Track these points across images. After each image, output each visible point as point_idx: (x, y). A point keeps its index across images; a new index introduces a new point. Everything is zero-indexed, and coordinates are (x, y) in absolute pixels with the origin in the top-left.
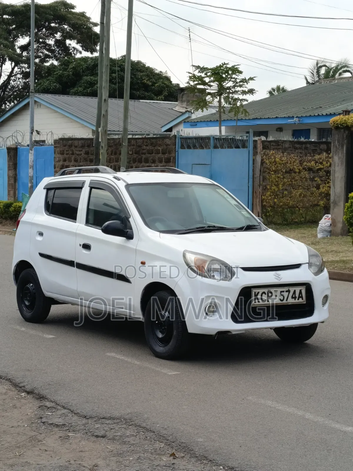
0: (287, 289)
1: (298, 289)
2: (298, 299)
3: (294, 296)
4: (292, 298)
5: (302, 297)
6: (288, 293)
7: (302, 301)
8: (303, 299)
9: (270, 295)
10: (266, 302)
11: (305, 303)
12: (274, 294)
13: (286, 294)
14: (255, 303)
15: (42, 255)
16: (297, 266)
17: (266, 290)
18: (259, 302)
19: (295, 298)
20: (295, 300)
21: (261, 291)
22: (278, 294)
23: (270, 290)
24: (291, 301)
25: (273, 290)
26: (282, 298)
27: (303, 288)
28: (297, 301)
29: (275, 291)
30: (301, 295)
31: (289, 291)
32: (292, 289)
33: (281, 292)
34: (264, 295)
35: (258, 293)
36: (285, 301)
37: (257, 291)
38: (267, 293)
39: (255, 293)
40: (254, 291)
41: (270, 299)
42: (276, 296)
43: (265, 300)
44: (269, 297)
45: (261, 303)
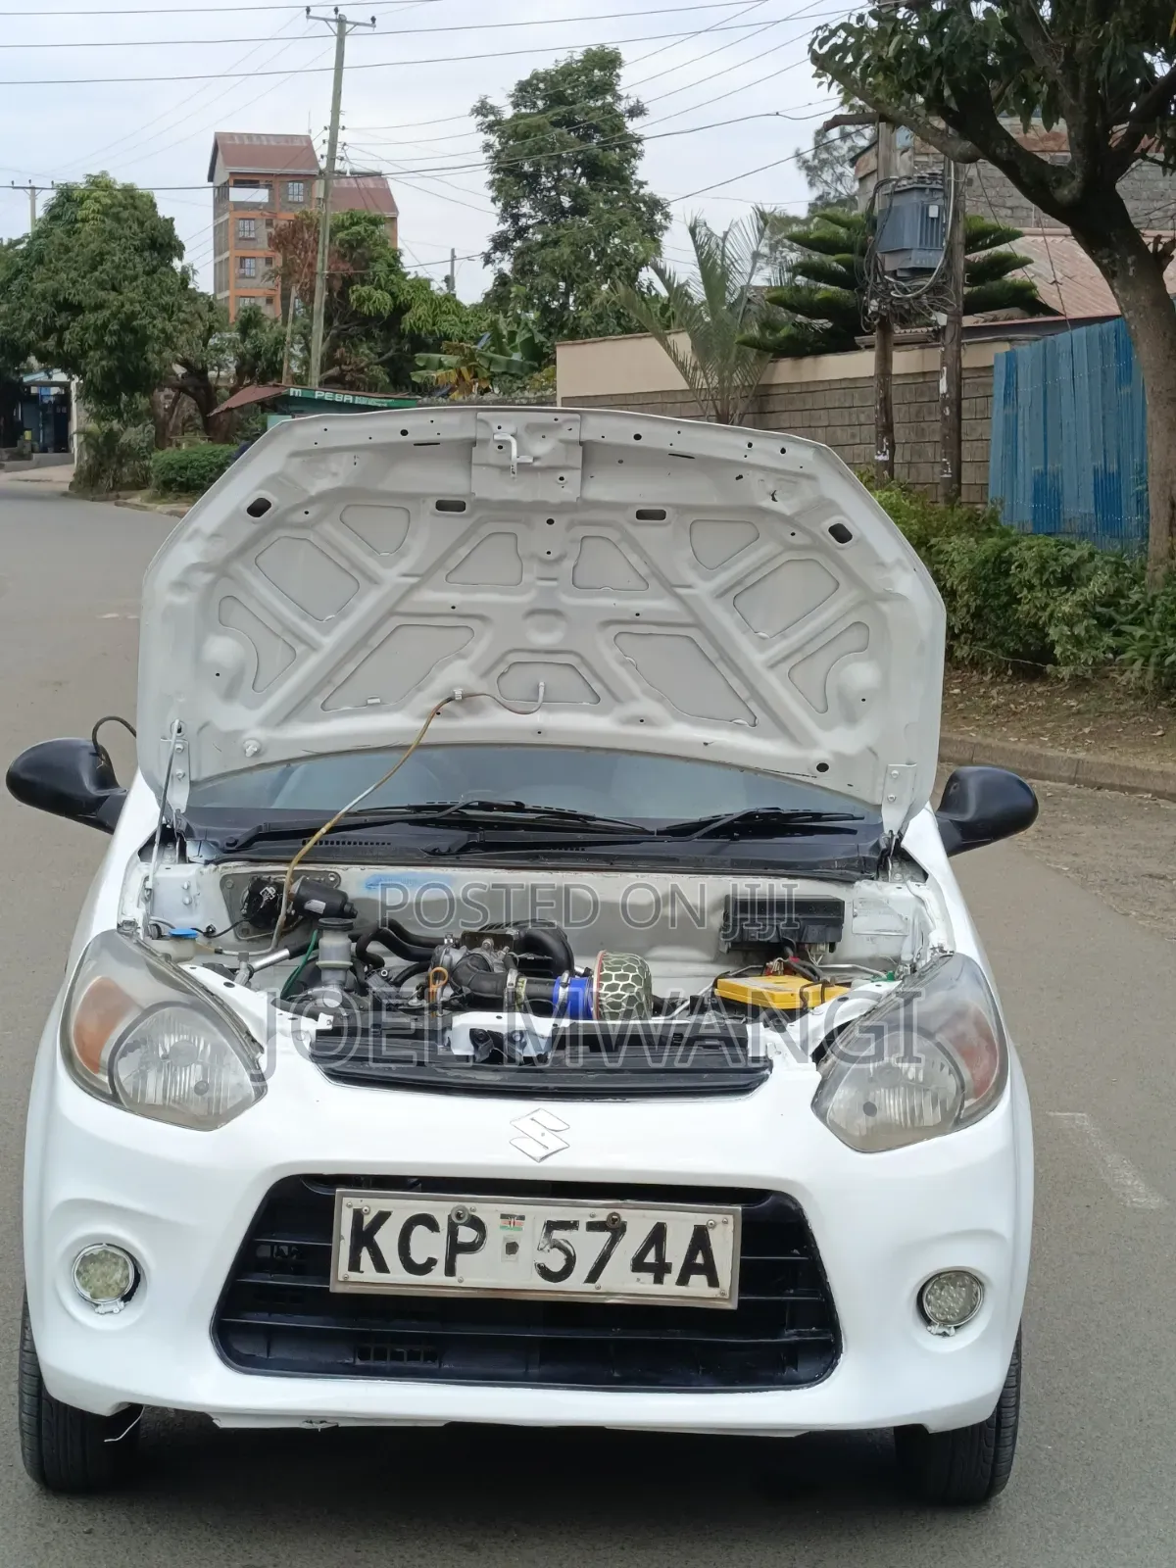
0: (602, 1215)
1: (680, 1224)
2: (683, 1280)
3: (651, 1258)
4: (638, 1265)
5: (709, 1271)
6: (607, 1235)
7: (714, 1292)
8: (713, 1282)
9: (466, 1235)
10: (437, 1277)
11: (732, 1305)
12: (496, 1236)
13: (588, 1246)
14: (350, 1275)
17: (441, 1208)
18: (381, 1266)
19: (660, 1270)
20: (659, 1280)
21: (402, 1207)
22: (530, 1234)
23: (468, 1206)
24: (623, 1283)
25: (489, 1210)
26: (556, 1262)
27: (719, 1218)
28: (669, 1290)
29: (503, 1216)
30: (700, 1259)
31: (615, 1229)
32: (639, 1220)
33: (551, 1226)
34: (420, 1232)
35: (382, 1217)
36: (575, 1285)
37: (372, 1204)
38: (443, 1225)
39: (358, 1216)
40: (348, 1205)
41: (461, 1259)
42: (512, 1248)
43: (432, 1262)
44: (455, 1248)
45: (397, 1276)
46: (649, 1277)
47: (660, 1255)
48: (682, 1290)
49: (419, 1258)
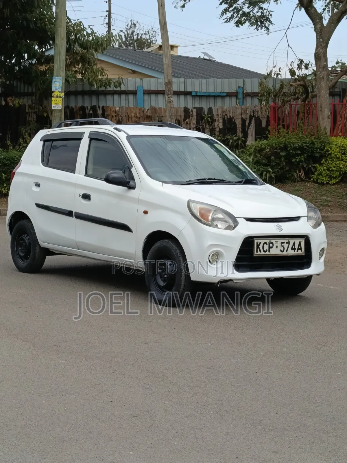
0: (287, 241)
1: (297, 241)
2: (297, 251)
4: (292, 249)
5: (301, 249)
6: (288, 244)
7: (301, 253)
8: (301, 251)
9: (271, 245)
10: (267, 253)
11: (304, 254)
12: (275, 245)
13: (286, 245)
14: (257, 253)
15: (38, 206)
16: (297, 219)
17: (267, 241)
18: (260, 252)
19: (294, 249)
21: (263, 241)
22: (279, 245)
23: (271, 240)
24: (291, 252)
25: (274, 241)
26: (282, 249)
27: (302, 240)
28: (296, 252)
29: (276, 242)
30: (300, 247)
31: (289, 243)
32: (292, 241)
33: (282, 243)
34: (265, 245)
35: (260, 243)
36: (285, 252)
37: (259, 241)
38: (268, 244)
39: (257, 243)
40: (256, 241)
41: (271, 249)
42: (277, 247)
43: (267, 250)
44: (270, 248)
45: (263, 253)
46: (293, 251)
47: (295, 247)
48: (297, 253)
49: (265, 250)
